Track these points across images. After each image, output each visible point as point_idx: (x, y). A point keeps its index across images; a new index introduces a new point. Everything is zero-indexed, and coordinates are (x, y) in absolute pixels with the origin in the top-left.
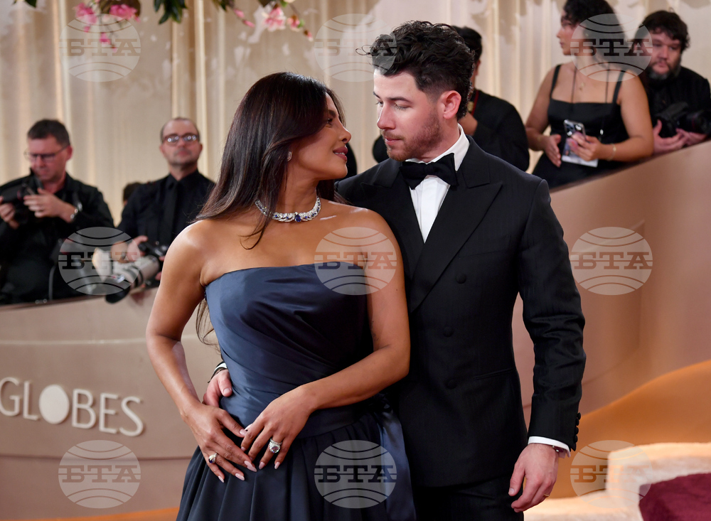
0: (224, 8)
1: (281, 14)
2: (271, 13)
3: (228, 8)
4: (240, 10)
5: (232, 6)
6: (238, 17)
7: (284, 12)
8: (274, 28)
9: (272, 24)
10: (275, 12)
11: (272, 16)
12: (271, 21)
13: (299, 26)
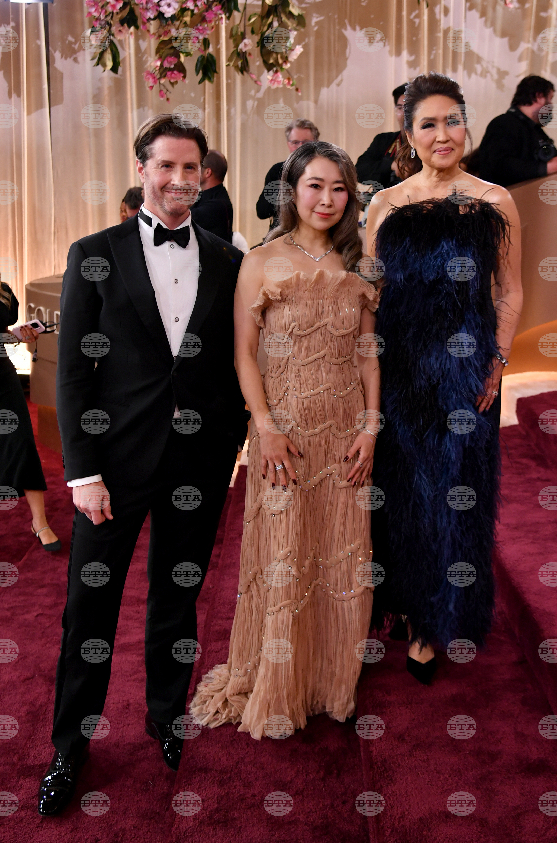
0: (242, 73)
1: (280, 77)
2: (273, 76)
3: (245, 73)
4: (253, 74)
5: (247, 71)
6: (252, 78)
7: (282, 75)
8: (275, 86)
9: (274, 83)
10: (276, 75)
11: (274, 78)
12: (273, 82)
13: (292, 85)
